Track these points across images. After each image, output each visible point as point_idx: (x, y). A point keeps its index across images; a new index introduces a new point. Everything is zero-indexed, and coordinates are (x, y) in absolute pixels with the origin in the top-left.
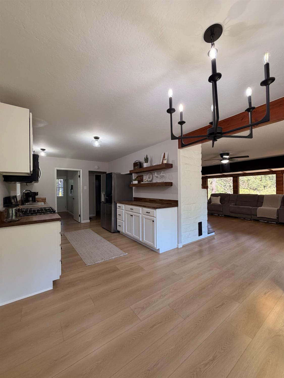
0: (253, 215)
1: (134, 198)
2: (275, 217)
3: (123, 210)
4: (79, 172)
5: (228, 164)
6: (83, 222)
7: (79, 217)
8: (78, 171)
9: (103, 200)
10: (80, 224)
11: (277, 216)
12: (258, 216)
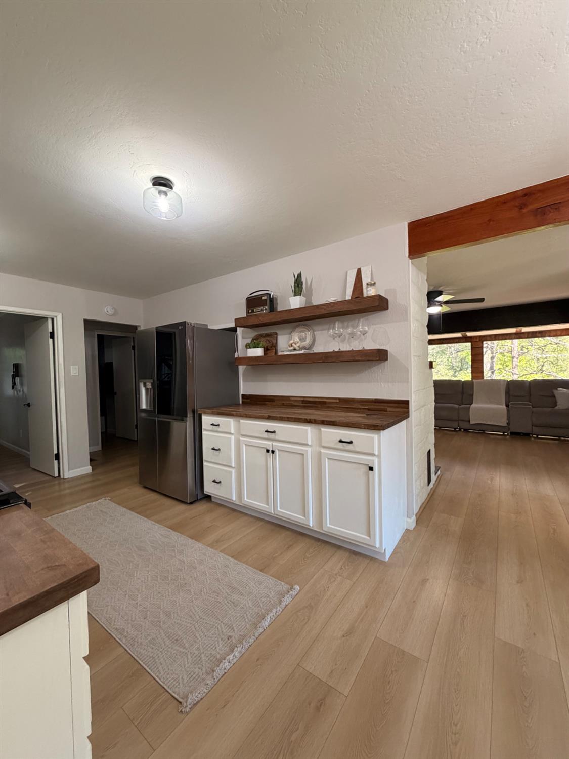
0: (463, 421)
1: (242, 395)
2: (503, 422)
3: (230, 434)
4: (50, 321)
5: (440, 315)
6: (67, 474)
7: (56, 462)
8: (47, 318)
9: (144, 406)
10: (59, 484)
11: (507, 421)
12: (472, 422)
